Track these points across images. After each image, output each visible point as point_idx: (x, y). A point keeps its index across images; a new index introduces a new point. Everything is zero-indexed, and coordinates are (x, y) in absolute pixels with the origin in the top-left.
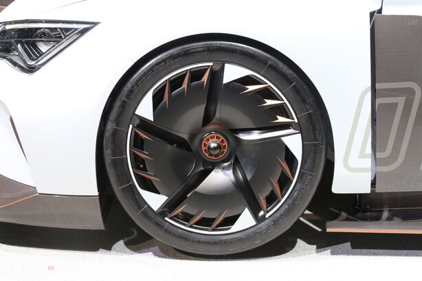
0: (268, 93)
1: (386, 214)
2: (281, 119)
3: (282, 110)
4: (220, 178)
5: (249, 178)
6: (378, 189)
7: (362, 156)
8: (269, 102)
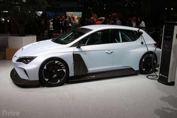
0: (61, 64)
1: (75, 78)
2: (63, 68)
3: (63, 66)
4: (55, 76)
5: (59, 75)
6: (75, 75)
7: (73, 71)
8: (61, 66)
